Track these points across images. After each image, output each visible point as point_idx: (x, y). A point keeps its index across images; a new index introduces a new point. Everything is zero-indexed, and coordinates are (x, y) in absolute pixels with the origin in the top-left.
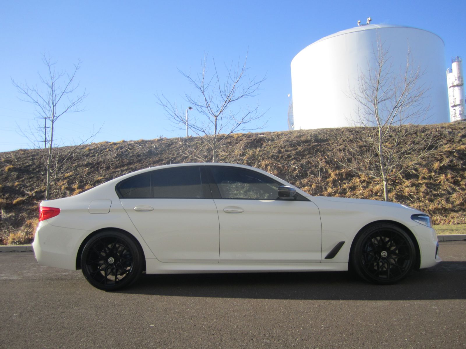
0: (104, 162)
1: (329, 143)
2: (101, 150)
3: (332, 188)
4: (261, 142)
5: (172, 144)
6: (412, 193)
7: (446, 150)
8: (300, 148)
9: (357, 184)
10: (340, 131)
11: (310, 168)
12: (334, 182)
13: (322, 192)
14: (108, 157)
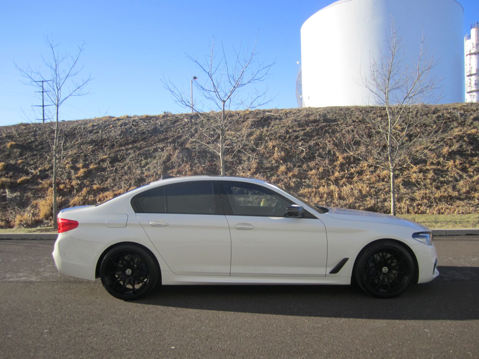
0: (108, 139)
1: (338, 123)
2: (105, 127)
3: (339, 172)
4: (269, 121)
5: (178, 121)
6: (419, 179)
7: (456, 134)
8: (308, 129)
9: (365, 169)
10: (350, 110)
11: (318, 150)
12: (342, 165)
13: (329, 176)
14: (113, 134)
